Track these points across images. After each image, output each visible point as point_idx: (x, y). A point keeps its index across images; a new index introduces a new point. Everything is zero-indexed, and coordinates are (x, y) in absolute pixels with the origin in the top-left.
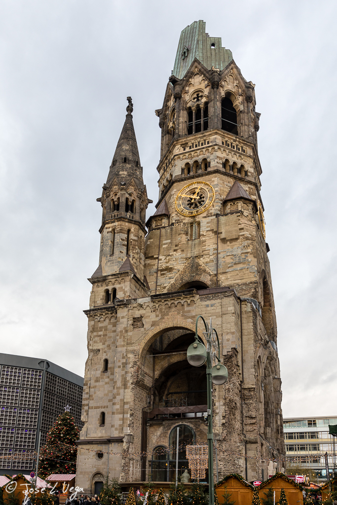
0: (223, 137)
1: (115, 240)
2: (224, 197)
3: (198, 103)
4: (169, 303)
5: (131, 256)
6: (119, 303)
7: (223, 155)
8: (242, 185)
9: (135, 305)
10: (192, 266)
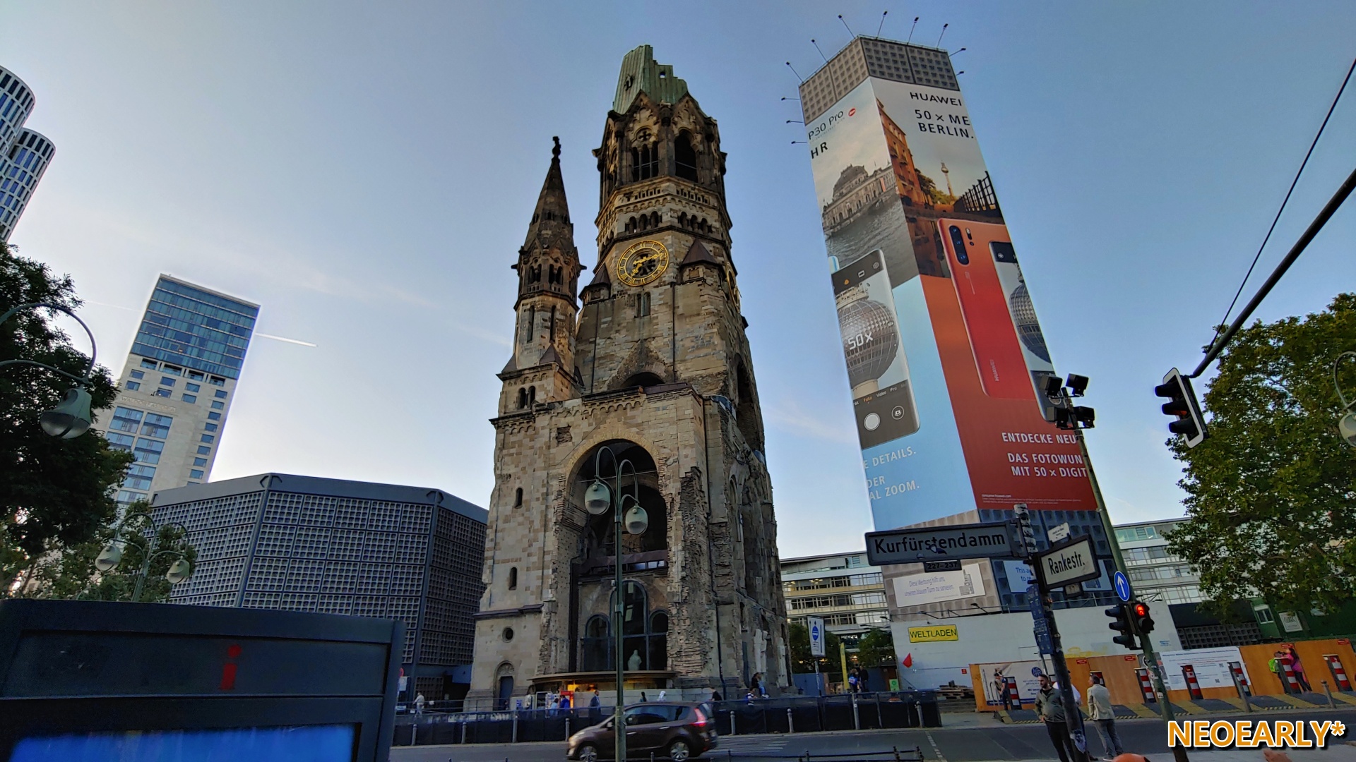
0: (678, 184)
1: (535, 320)
2: (680, 260)
3: (645, 142)
4: (607, 407)
5: (557, 342)
6: (538, 408)
7: (679, 207)
8: (704, 244)
9: (560, 410)
10: (641, 353)
